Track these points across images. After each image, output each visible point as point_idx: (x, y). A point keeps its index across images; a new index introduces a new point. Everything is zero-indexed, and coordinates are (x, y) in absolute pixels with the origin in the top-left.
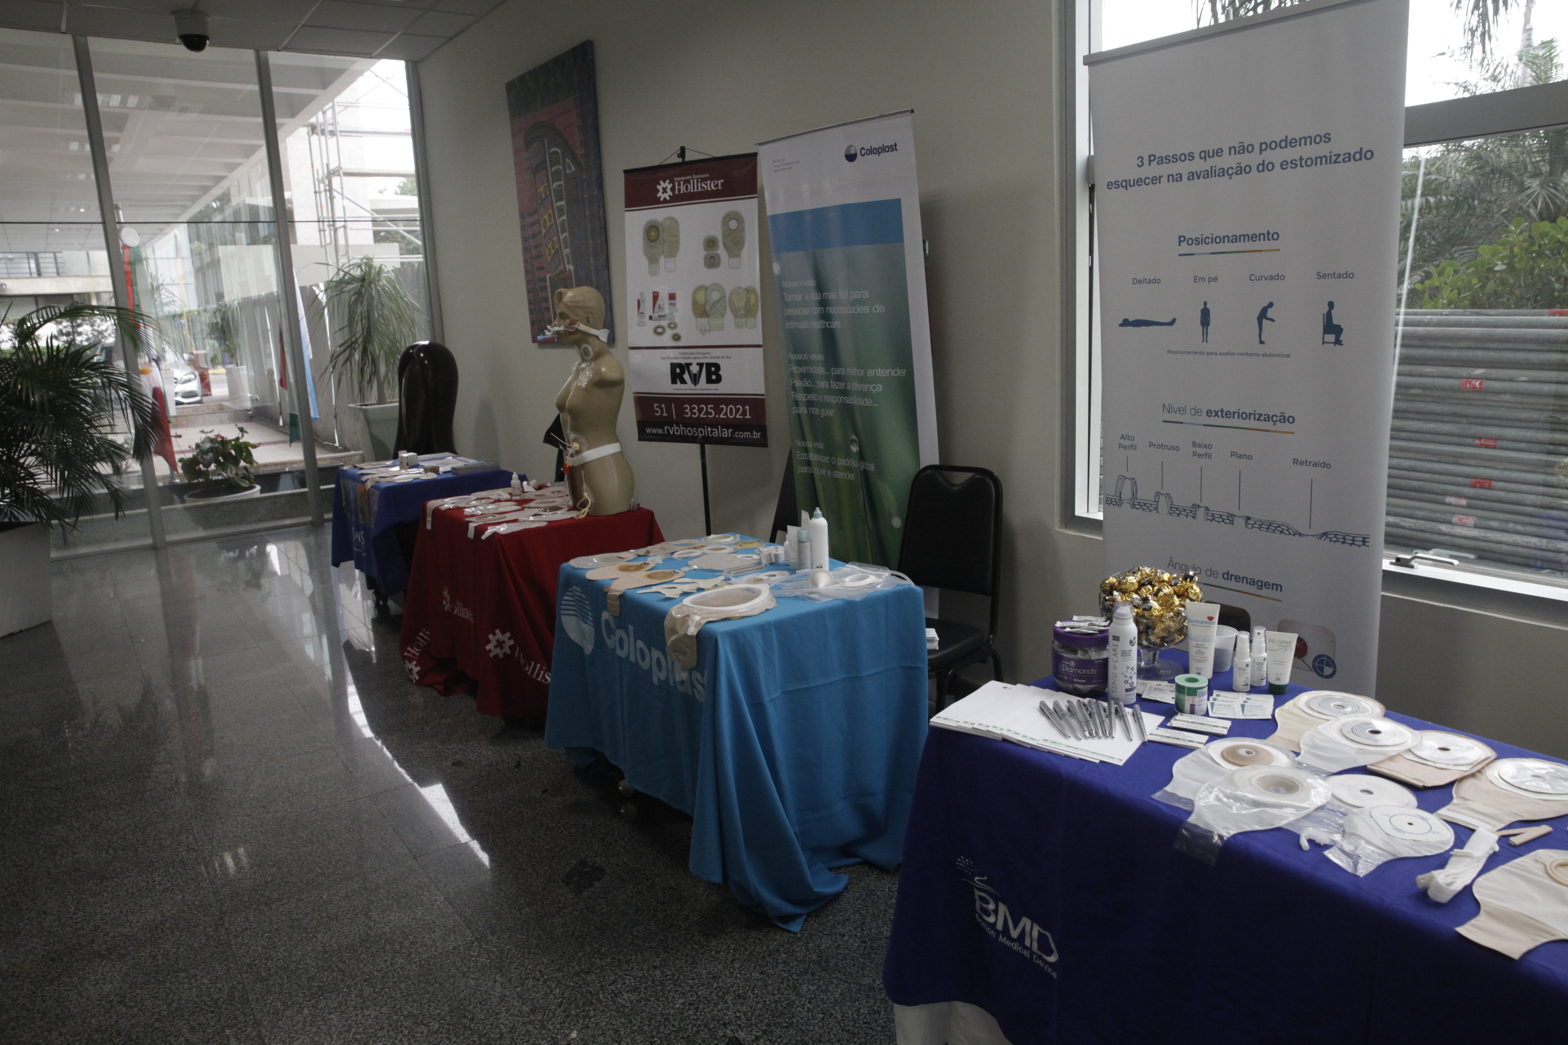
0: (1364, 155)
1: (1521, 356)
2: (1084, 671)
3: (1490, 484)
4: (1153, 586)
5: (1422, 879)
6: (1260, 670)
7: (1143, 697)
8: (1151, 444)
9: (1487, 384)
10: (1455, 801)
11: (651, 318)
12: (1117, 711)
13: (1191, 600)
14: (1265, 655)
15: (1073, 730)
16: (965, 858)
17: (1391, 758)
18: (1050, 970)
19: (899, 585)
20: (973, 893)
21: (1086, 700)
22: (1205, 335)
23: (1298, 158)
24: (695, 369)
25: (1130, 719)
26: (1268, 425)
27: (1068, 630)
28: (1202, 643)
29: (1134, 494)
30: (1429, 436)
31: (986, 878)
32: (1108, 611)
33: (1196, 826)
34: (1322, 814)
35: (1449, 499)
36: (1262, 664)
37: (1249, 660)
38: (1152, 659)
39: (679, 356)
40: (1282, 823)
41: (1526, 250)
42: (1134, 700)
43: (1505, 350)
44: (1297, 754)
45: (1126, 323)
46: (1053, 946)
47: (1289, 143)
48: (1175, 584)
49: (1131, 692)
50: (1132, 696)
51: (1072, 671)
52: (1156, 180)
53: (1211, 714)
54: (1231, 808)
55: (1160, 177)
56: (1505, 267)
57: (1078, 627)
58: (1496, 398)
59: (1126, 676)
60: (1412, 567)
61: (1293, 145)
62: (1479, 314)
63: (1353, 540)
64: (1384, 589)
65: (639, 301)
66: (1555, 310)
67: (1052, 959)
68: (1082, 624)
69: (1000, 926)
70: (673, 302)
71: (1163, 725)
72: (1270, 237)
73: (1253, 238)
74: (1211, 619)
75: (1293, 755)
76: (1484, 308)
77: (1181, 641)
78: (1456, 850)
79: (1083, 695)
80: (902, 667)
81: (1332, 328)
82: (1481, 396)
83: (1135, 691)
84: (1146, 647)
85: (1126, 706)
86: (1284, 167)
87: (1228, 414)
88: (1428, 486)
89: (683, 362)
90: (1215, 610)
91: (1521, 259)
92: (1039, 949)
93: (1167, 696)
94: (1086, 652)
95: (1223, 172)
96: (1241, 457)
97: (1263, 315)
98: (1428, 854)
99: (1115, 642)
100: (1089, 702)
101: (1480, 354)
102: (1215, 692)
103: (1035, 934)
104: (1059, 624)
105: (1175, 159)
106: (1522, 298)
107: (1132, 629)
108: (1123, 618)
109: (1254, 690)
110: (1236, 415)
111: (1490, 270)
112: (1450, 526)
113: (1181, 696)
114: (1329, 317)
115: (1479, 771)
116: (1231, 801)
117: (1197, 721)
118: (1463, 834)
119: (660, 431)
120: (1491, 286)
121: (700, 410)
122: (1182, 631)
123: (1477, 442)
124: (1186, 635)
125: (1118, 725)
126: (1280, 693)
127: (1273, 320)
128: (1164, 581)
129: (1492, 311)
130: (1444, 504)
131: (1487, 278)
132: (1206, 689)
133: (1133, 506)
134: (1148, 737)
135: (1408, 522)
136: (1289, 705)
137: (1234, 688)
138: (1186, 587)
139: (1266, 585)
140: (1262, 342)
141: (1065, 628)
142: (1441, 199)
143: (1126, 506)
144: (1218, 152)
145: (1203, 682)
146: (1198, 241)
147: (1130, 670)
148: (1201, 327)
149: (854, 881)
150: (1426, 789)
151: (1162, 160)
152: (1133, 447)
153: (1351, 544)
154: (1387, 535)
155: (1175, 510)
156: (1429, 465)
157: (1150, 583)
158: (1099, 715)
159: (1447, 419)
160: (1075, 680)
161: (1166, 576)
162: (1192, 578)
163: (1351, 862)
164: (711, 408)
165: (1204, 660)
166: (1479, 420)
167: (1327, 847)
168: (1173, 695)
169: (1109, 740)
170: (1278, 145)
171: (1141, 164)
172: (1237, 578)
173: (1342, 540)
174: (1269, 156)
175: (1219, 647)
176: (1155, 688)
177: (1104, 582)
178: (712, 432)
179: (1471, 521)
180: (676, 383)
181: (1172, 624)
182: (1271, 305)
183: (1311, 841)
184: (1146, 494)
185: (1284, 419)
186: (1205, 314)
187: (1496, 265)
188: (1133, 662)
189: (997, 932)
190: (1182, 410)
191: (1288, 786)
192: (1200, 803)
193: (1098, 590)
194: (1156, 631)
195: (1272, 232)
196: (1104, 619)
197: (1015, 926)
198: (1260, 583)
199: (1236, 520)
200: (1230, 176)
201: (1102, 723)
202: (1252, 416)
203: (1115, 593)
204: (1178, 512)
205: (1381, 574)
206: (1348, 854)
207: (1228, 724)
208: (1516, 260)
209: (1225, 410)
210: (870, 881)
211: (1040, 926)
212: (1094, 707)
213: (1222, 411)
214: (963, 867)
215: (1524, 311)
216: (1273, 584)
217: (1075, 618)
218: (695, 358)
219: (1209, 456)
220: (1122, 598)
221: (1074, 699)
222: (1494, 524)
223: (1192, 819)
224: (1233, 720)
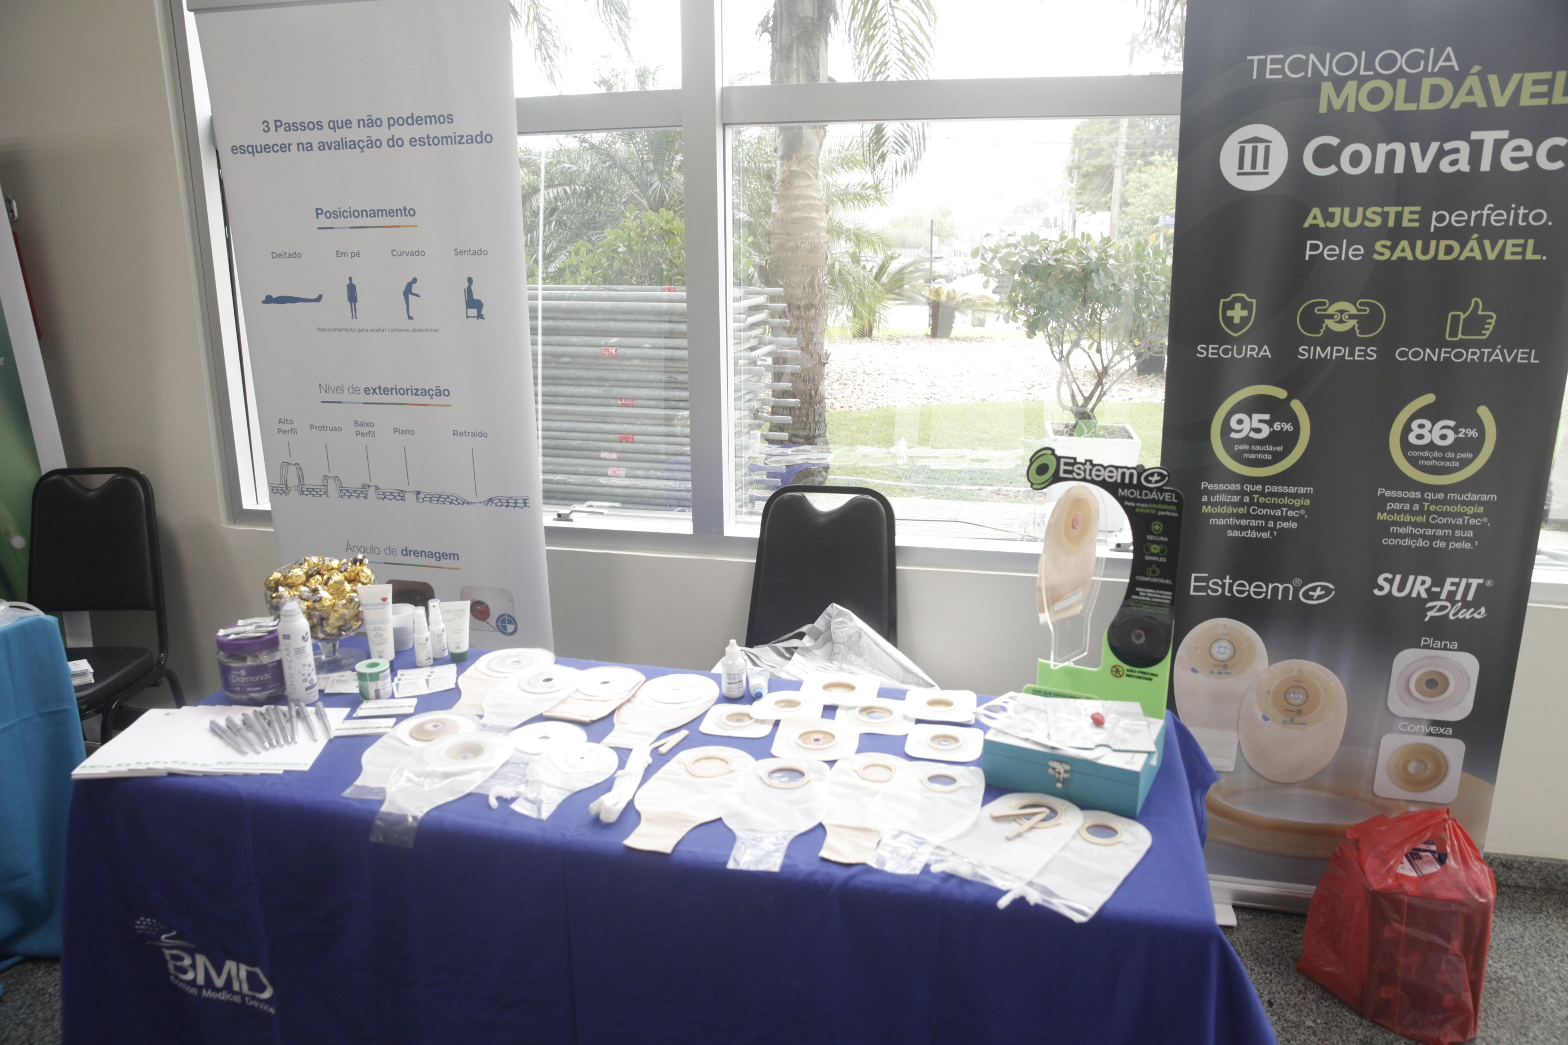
0: (484, 138)
1: (644, 326)
2: (257, 678)
3: (633, 438)
4: (322, 575)
5: (593, 807)
6: (440, 641)
7: (326, 692)
8: (312, 427)
9: (621, 351)
10: (617, 727)
12: (298, 713)
13: (363, 584)
14: (442, 626)
15: (250, 744)
16: (146, 918)
17: (563, 701)
18: (266, 1007)
19: (21, 618)
20: (163, 955)
21: (263, 709)
22: (354, 311)
23: (425, 136)
25: (313, 718)
26: (426, 399)
27: (232, 637)
28: (379, 626)
29: (301, 480)
30: (581, 400)
31: (174, 933)
32: (275, 609)
33: (389, 814)
34: (507, 768)
35: (604, 455)
36: (441, 635)
37: (428, 634)
38: (331, 649)
40: (471, 788)
41: (640, 234)
42: (317, 697)
43: (631, 320)
44: (481, 717)
45: (269, 300)
46: (265, 981)
47: (415, 120)
48: (346, 570)
49: (313, 690)
50: (313, 694)
51: (243, 680)
52: (285, 148)
53: (396, 695)
54: (422, 786)
55: (289, 145)
56: (626, 249)
57: (244, 632)
58: (628, 363)
59: (303, 675)
60: (571, 520)
61: (419, 122)
62: (610, 290)
63: (516, 503)
64: (547, 544)
66: (665, 287)
67: (267, 994)
68: (248, 628)
69: (201, 980)
71: (349, 717)
72: (407, 213)
73: (391, 213)
74: (384, 600)
75: (477, 718)
76: (613, 284)
77: (359, 627)
78: (620, 772)
79: (260, 704)
80: (41, 715)
81: (473, 303)
82: (617, 362)
83: (317, 688)
84: (323, 639)
85: (308, 705)
86: (413, 144)
87: (386, 391)
88: (586, 444)
90: (388, 590)
91: (637, 242)
92: (251, 988)
93: (352, 687)
94: (256, 657)
95: (354, 145)
96: (403, 432)
97: (408, 291)
98: (598, 781)
99: (287, 641)
100: (267, 710)
101: (612, 325)
102: (400, 672)
103: (243, 974)
104: (221, 632)
105: (303, 126)
106: (641, 276)
107: (303, 624)
108: (291, 614)
109: (438, 662)
110: (394, 391)
111: (615, 251)
112: (606, 478)
113: (364, 684)
114: (469, 292)
115: (633, 696)
116: (422, 779)
117: (384, 705)
118: (623, 754)
120: (616, 264)
122: (358, 617)
123: (619, 402)
124: (363, 620)
125: (300, 727)
126: (460, 660)
127: (418, 296)
128: (333, 569)
129: (620, 287)
130: (600, 459)
131: (613, 258)
132: (389, 670)
133: (302, 493)
134: (334, 733)
135: (574, 479)
136: (471, 671)
137: (418, 664)
138: (357, 571)
139: (444, 556)
140: (410, 318)
141: (229, 635)
142: (575, 189)
143: (294, 494)
144: (347, 124)
145: (384, 665)
146: (336, 214)
147: (307, 668)
148: (349, 303)
149: (12, 988)
150: (593, 722)
151: (289, 127)
152: (294, 431)
153: (514, 507)
154: (545, 491)
155: (346, 492)
156: (583, 426)
157: (319, 573)
158: (279, 722)
159: (594, 383)
160: (249, 689)
161: (335, 563)
162: (361, 561)
163: (535, 807)
165: (382, 643)
166: (618, 383)
167: (513, 800)
168: (357, 683)
169: (293, 745)
170: (405, 121)
171: (266, 129)
172: (416, 553)
173: (506, 504)
174: (397, 131)
175: (397, 626)
176: (338, 681)
177: (267, 579)
179: (622, 472)
181: (346, 611)
182: (415, 280)
183: (499, 799)
184: (312, 479)
185: (440, 393)
186: (352, 289)
187: (619, 247)
188: (310, 658)
189: (200, 988)
190: (339, 390)
191: (473, 750)
192: (391, 790)
193: (264, 588)
194: (331, 621)
195: (408, 208)
196: (272, 618)
197: (219, 974)
198: (437, 555)
199: (407, 495)
200: (362, 148)
201: (283, 729)
202: (409, 391)
203: (281, 589)
204: (349, 494)
205: (543, 531)
206: (532, 802)
207: (414, 701)
208: (633, 242)
209: (383, 387)
210: (37, 979)
211: (248, 964)
212: (272, 714)
213: (380, 388)
214: (144, 929)
215: (643, 287)
216: (450, 554)
217: (240, 622)
219: (371, 434)
220: (289, 593)
221: (250, 711)
222: (640, 473)
223: (385, 808)
224: (420, 697)
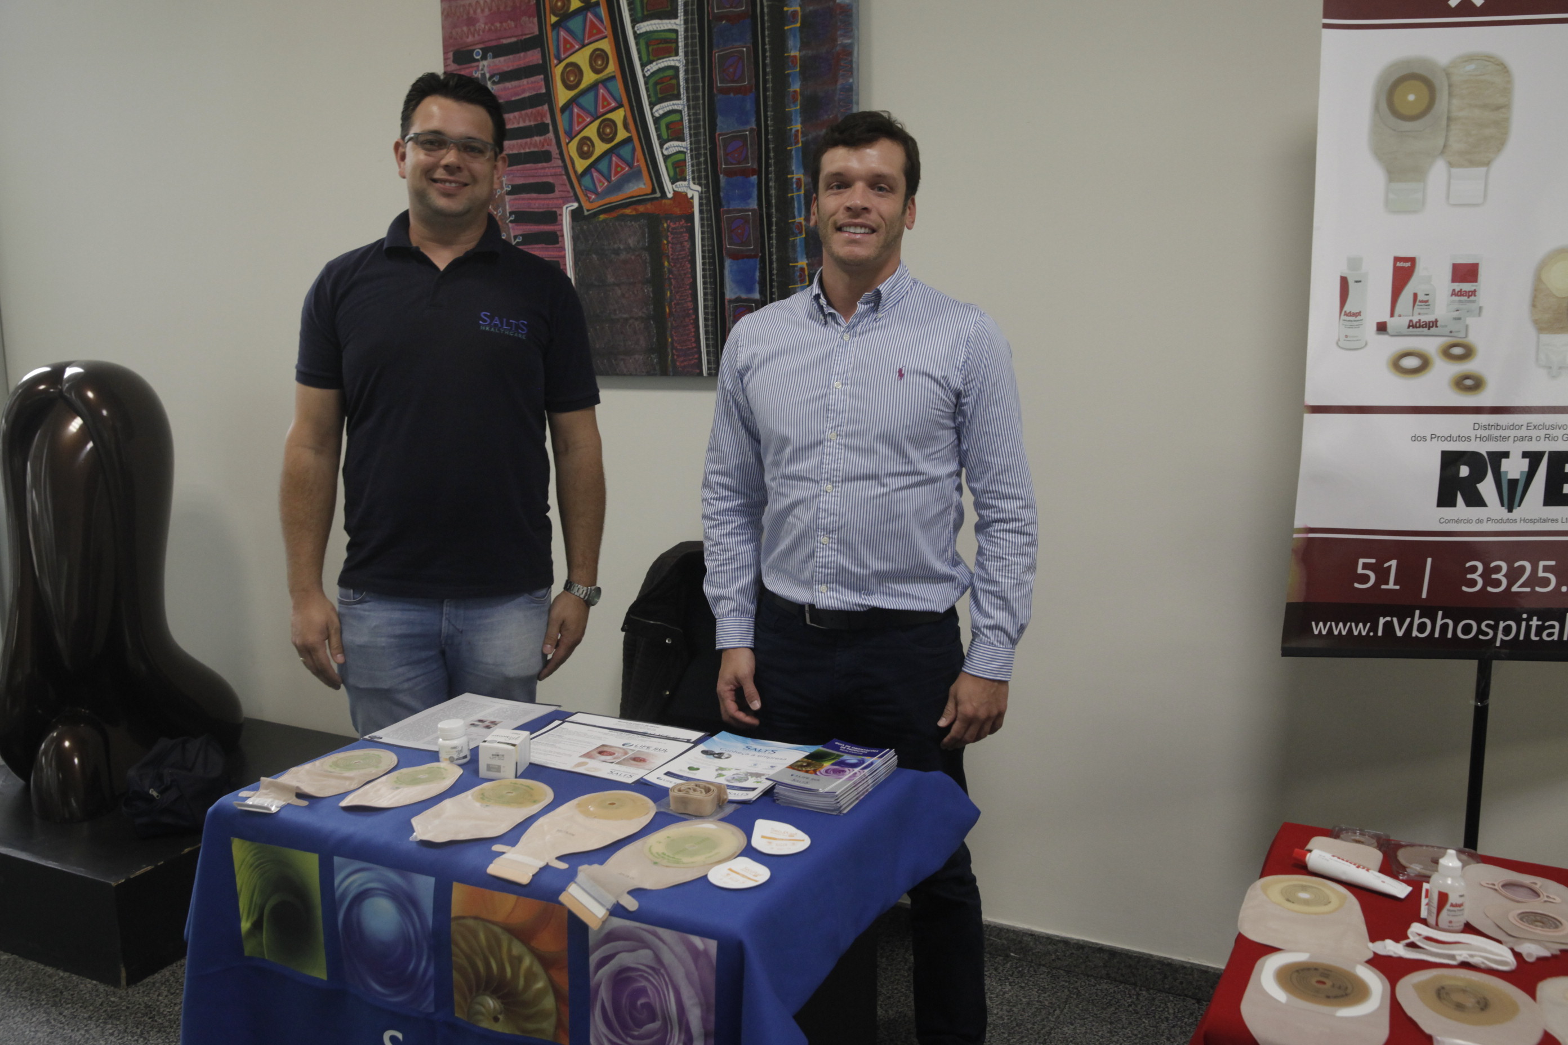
11: (1382, 328)
24: (1514, 468)
39: (1472, 434)
65: (1344, 282)
70: (1466, 287)
89: (1483, 448)
119: (1361, 629)
121: (1513, 575)
164: (1546, 569)
178: (1540, 630)
180: (1453, 504)
218: (1522, 439)
